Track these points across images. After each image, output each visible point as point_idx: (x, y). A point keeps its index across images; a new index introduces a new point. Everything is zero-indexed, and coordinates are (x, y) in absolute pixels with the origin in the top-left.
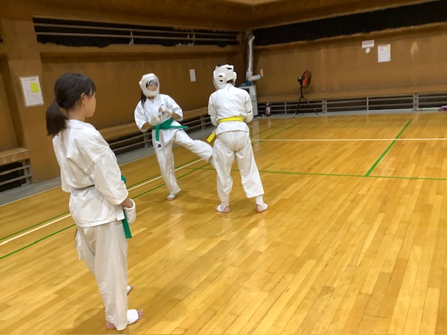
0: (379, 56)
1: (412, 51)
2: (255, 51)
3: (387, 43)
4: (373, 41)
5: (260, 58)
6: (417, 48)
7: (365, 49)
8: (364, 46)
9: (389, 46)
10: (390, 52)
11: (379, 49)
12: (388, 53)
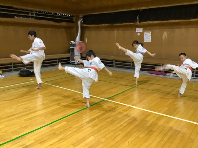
0: (145, 38)
1: (164, 37)
2: (82, 27)
3: (149, 30)
4: (142, 28)
5: (86, 32)
6: (166, 36)
8: (137, 31)
9: (151, 32)
10: (151, 36)
11: (145, 34)
12: (150, 37)
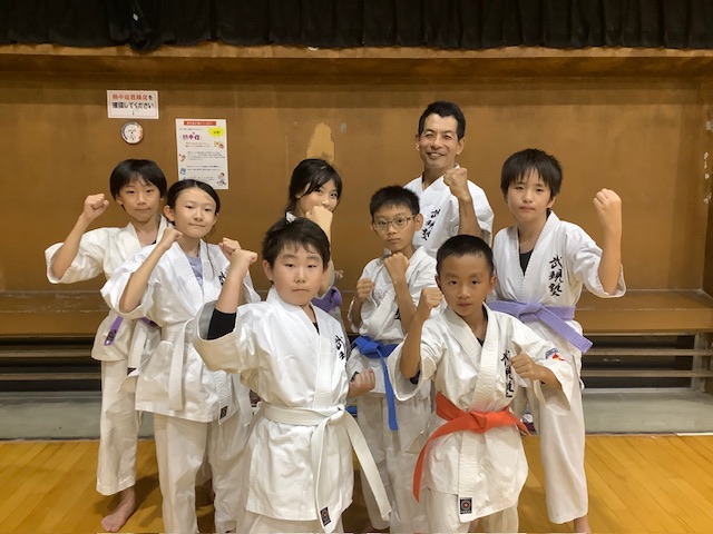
0: (180, 163)
3: (209, 111)
4: (155, 94)
6: (331, 148)
8: (113, 113)
9: (222, 124)
10: (224, 152)
11: (179, 134)
12: (217, 155)
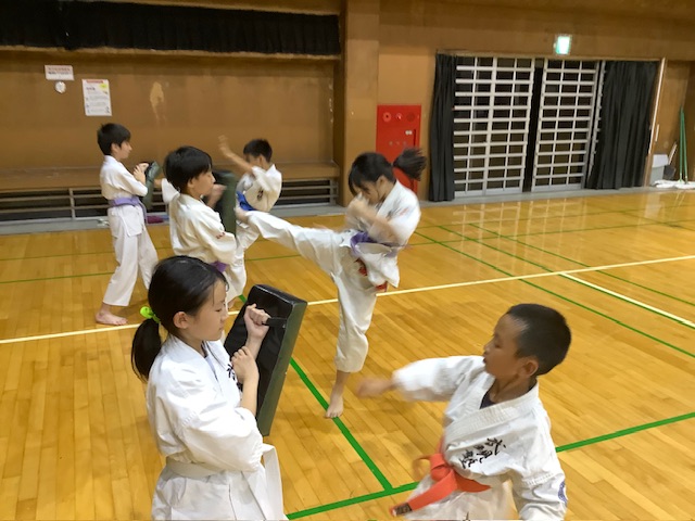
0: (86, 102)
1: (154, 102)
3: (99, 75)
4: (71, 68)
6: (161, 95)
7: (56, 81)
9: (106, 82)
10: (108, 96)
11: (84, 87)
12: (105, 98)
